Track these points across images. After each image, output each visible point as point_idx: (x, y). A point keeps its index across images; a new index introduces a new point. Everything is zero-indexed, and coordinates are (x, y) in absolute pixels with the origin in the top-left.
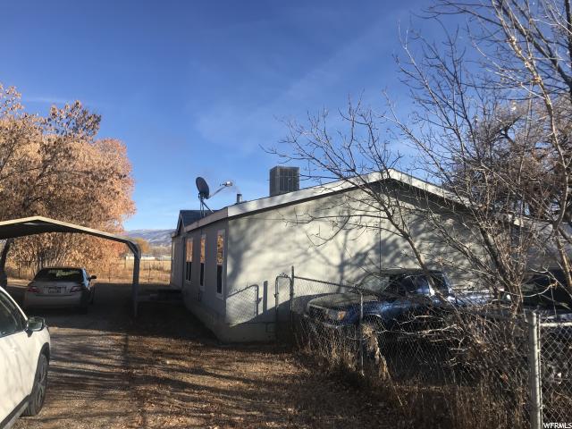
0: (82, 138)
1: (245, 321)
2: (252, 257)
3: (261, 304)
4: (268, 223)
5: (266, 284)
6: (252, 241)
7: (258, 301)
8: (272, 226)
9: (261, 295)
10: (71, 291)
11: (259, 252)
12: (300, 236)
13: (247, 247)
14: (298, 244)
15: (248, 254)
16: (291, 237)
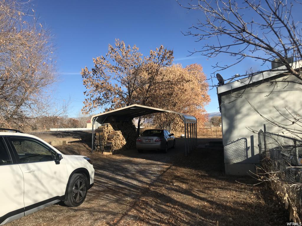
0: (167, 64)
1: (238, 161)
2: (241, 118)
3: (249, 152)
4: (252, 95)
5: (252, 137)
6: (241, 108)
7: (247, 149)
8: (255, 97)
9: (249, 145)
10: (155, 141)
11: (247, 115)
12: (278, 102)
13: (238, 112)
14: (277, 108)
15: (239, 116)
16: (271, 103)
